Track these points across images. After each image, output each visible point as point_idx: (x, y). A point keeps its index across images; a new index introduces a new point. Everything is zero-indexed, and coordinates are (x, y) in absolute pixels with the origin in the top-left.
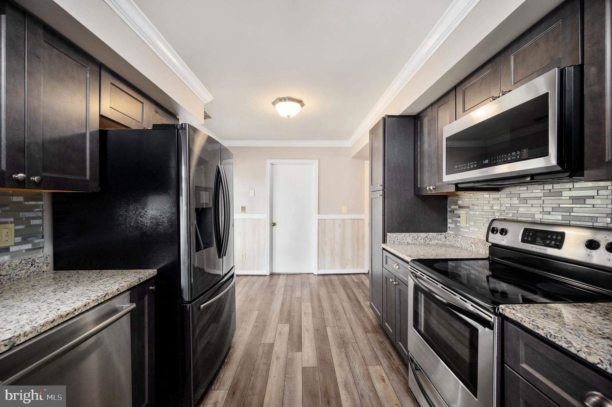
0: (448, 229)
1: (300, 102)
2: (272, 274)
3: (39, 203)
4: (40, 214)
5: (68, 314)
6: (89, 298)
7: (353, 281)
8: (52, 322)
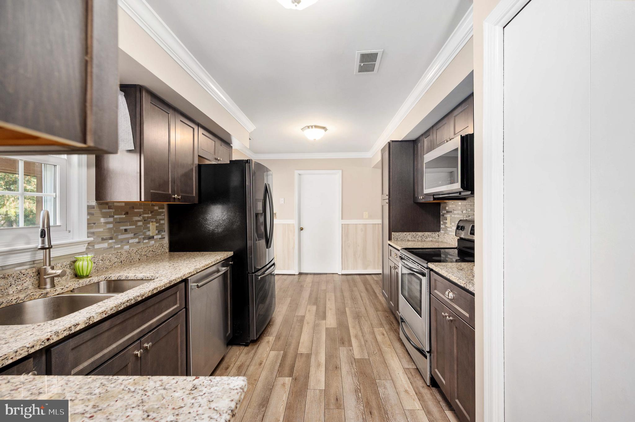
0: (441, 229)
1: (324, 128)
2: (300, 274)
3: (163, 210)
4: (164, 217)
7: (373, 279)
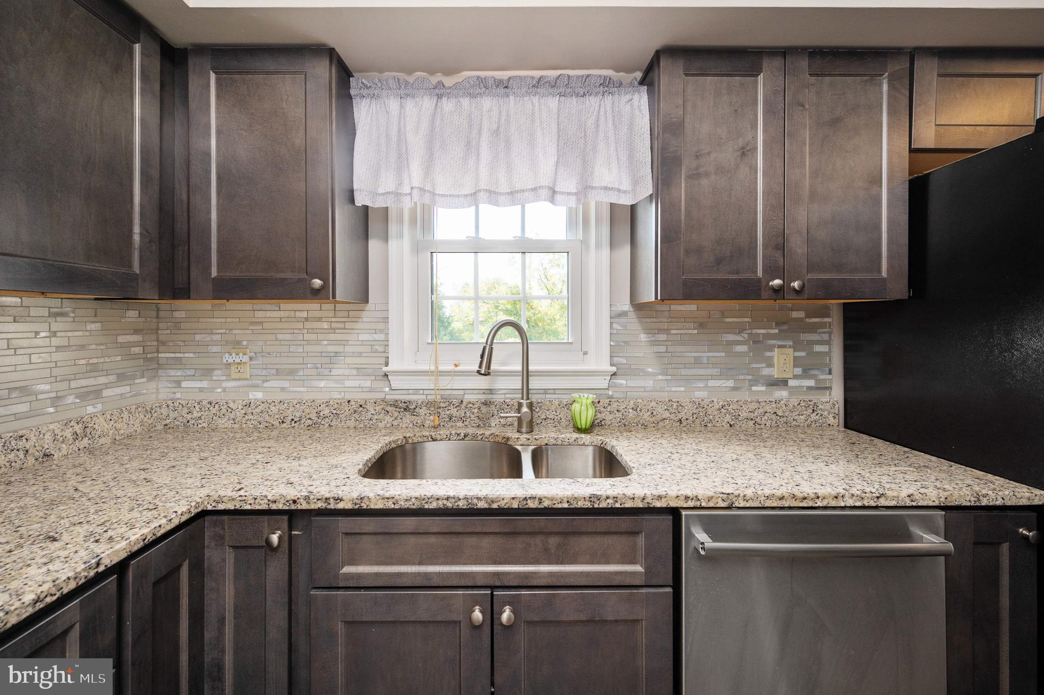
3: (826, 320)
4: (826, 337)
5: (805, 498)
6: (848, 487)
8: (782, 498)
